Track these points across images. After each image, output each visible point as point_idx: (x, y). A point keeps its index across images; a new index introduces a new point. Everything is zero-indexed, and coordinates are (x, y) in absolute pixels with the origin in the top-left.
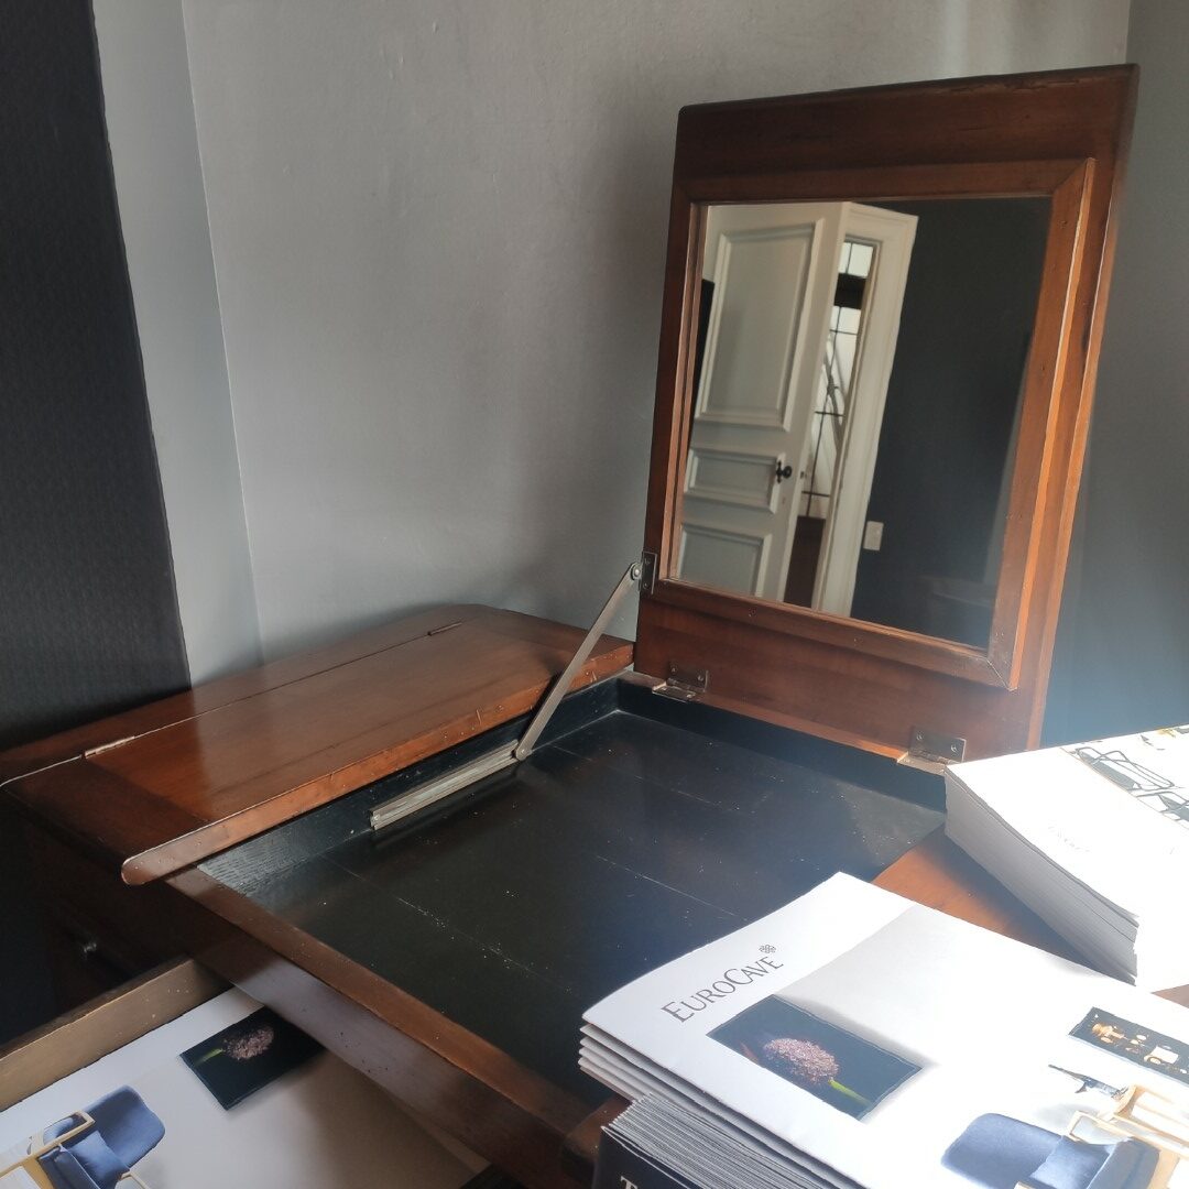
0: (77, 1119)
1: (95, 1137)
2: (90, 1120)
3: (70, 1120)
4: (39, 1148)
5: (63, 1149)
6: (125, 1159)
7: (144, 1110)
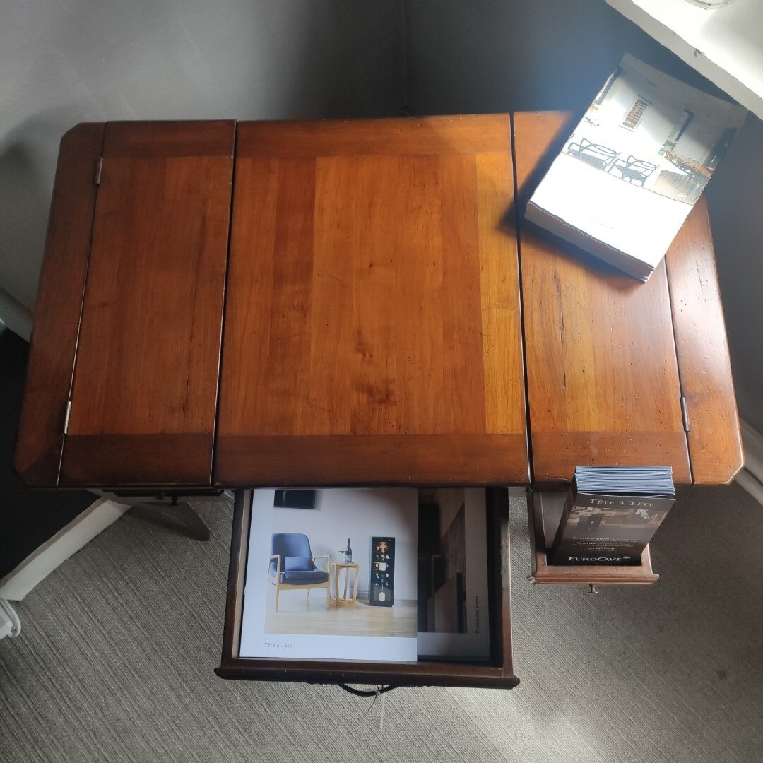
0: (274, 561)
1: (287, 559)
2: (278, 556)
3: (272, 563)
4: (276, 580)
5: (283, 573)
6: (307, 556)
7: (289, 535)
